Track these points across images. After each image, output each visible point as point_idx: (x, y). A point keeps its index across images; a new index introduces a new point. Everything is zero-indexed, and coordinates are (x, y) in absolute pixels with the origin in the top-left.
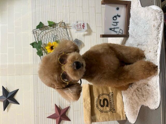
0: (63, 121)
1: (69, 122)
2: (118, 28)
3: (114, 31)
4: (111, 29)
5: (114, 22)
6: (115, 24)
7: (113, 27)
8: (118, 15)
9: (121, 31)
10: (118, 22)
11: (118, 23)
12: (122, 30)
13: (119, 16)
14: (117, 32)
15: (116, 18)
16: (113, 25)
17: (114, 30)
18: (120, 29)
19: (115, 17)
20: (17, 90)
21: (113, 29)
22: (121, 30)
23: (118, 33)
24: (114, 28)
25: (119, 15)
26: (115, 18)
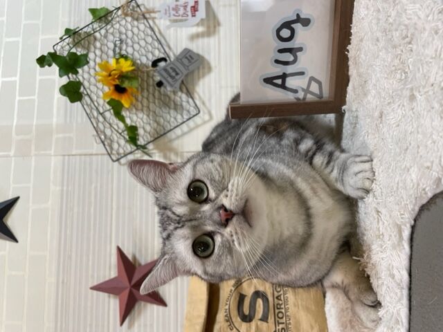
0: (143, 303)
1: (161, 308)
2: (302, 73)
3: (283, 86)
4: (269, 81)
5: (281, 51)
6: (288, 57)
7: (278, 70)
8: (298, 15)
9: (314, 88)
10: (300, 49)
11: (298, 54)
12: (319, 83)
13: (306, 22)
14: (295, 91)
15: (293, 31)
16: (277, 62)
17: (284, 82)
18: (312, 79)
19: (287, 25)
20: (15, 200)
21: (279, 82)
22: (313, 83)
23: (301, 95)
24: (284, 77)
25: (302, 16)
26: (285, 33)
